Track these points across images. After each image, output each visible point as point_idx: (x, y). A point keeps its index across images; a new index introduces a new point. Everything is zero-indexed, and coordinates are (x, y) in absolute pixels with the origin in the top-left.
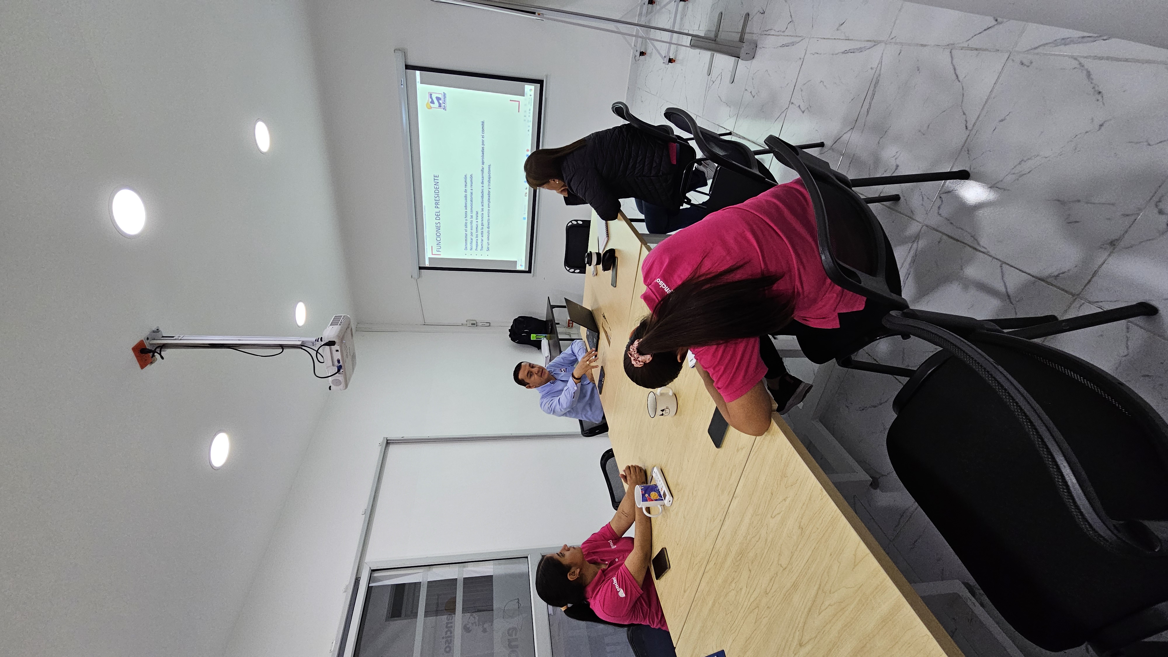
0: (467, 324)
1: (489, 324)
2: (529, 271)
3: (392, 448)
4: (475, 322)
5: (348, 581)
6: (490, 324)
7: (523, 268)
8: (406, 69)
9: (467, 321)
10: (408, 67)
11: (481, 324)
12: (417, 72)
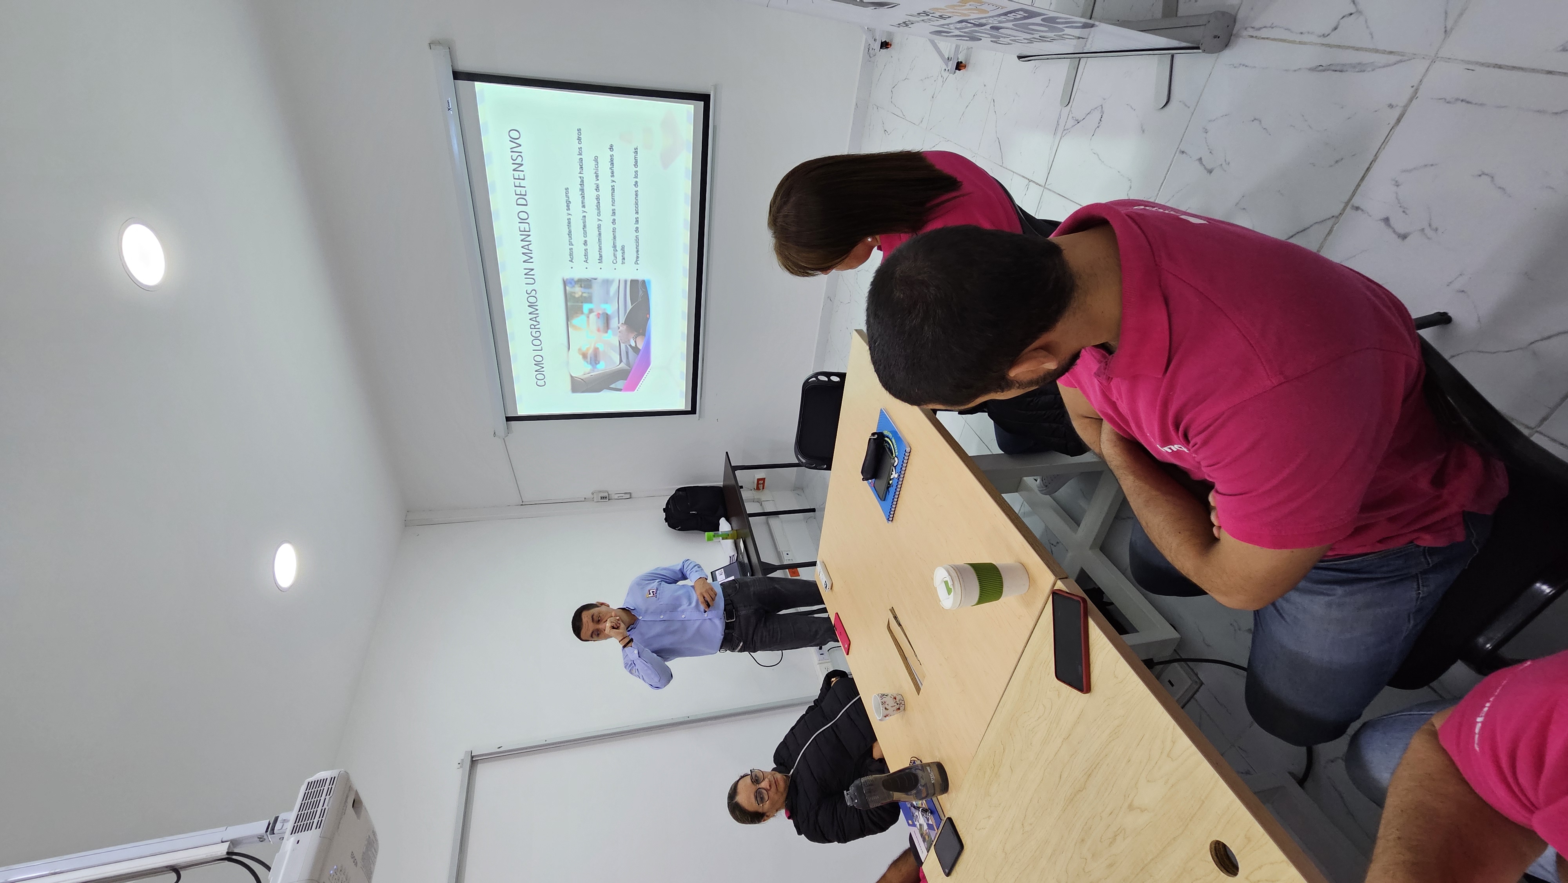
0: (593, 499)
1: (630, 496)
2: (693, 411)
3: (482, 769)
4: (606, 494)
7: (682, 407)
8: (454, 79)
9: (593, 494)
10: (457, 75)
11: (616, 497)
12: (478, 84)
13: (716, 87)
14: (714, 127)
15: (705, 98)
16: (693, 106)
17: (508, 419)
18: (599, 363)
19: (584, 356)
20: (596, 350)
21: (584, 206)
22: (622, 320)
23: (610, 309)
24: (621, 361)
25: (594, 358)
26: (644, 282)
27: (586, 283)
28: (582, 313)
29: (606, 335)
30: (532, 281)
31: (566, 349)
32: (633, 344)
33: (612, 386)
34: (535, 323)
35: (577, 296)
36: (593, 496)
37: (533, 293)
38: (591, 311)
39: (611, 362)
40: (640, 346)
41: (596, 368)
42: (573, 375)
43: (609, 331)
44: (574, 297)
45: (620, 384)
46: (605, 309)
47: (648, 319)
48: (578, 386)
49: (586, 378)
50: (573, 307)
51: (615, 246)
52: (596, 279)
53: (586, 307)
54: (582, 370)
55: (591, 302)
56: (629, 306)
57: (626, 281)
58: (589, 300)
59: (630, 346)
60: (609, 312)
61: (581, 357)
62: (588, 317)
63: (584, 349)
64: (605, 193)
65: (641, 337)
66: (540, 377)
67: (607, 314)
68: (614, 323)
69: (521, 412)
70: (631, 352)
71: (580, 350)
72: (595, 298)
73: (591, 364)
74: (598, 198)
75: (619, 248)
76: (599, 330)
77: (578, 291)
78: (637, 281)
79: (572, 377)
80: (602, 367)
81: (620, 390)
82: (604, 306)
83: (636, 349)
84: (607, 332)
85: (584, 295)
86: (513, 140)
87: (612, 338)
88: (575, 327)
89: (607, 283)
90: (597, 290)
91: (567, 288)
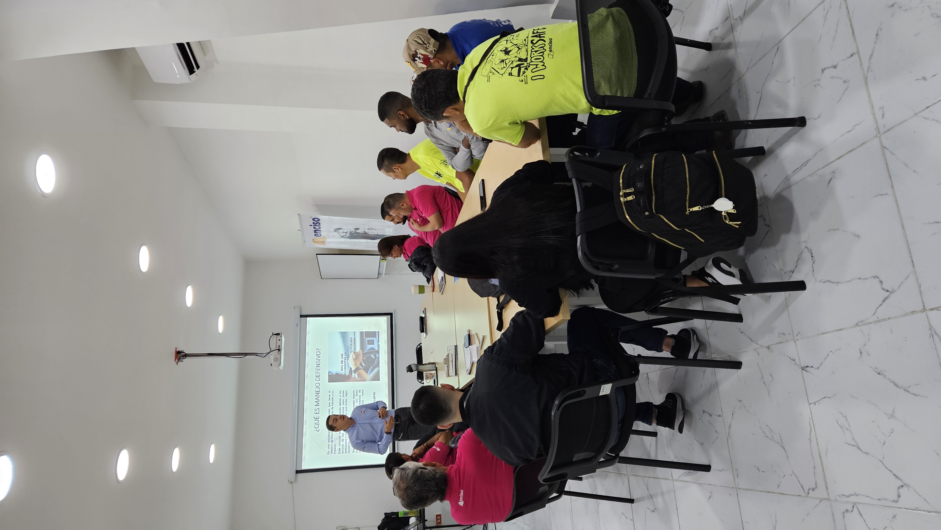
6: (359, 529)
8: (300, 317)
10: (301, 316)
12: (308, 318)
13: (394, 311)
14: (395, 324)
15: (391, 314)
16: (386, 318)
17: (298, 472)
69: (304, 468)
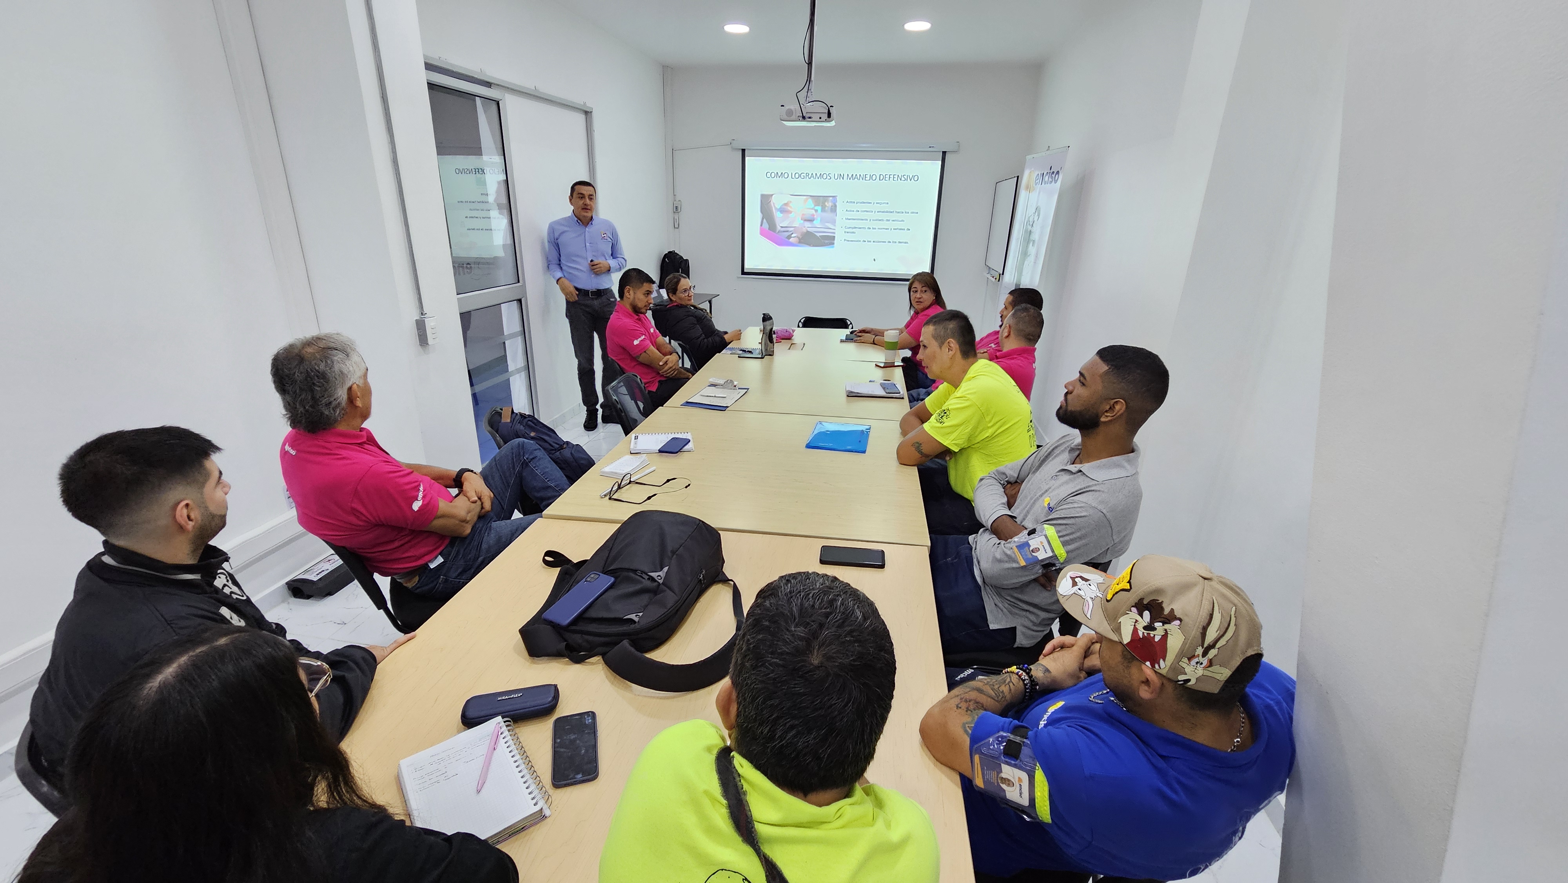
0: (675, 201)
1: (676, 226)
2: (743, 273)
3: (582, 117)
4: (679, 210)
5: (492, 73)
6: (677, 228)
7: (746, 266)
8: (943, 152)
9: (679, 201)
10: (944, 153)
11: (676, 217)
12: (940, 163)
17: (743, 151)
18: (781, 213)
19: (786, 204)
20: (791, 212)
21: (878, 212)
22: (809, 229)
23: (817, 223)
24: (782, 227)
25: (784, 210)
26: (833, 244)
27: (834, 209)
28: (815, 206)
29: (800, 219)
30: (836, 178)
31: (791, 194)
32: (793, 236)
33: (765, 220)
34: (810, 176)
35: (826, 203)
36: (677, 200)
37: (828, 177)
38: (816, 211)
39: (781, 221)
40: (791, 240)
41: (778, 211)
42: (773, 196)
43: (802, 221)
44: (825, 201)
45: (766, 226)
46: (817, 219)
47: (810, 245)
48: (765, 200)
49: (771, 204)
50: (819, 200)
51: (855, 228)
52: (836, 215)
53: (819, 208)
54: (777, 202)
55: (822, 211)
56: (818, 235)
57: (834, 233)
58: (823, 210)
59: (792, 234)
60: (814, 222)
61: (786, 202)
62: (812, 209)
63: (791, 205)
64: (885, 224)
65: (798, 240)
66: (773, 175)
67: (814, 220)
68: (807, 224)
69: (747, 159)
70: (787, 234)
71: (791, 202)
72: (825, 214)
73: (780, 208)
74: (882, 220)
75: (854, 230)
76: (803, 214)
77: (829, 204)
78: (834, 240)
79: (772, 195)
80: (778, 215)
81: (761, 225)
82: (819, 219)
83: (789, 237)
84: (802, 219)
85: (827, 208)
86: (913, 177)
87: (798, 222)
88: (806, 201)
89: (834, 222)
90: (828, 215)
91: (831, 198)
